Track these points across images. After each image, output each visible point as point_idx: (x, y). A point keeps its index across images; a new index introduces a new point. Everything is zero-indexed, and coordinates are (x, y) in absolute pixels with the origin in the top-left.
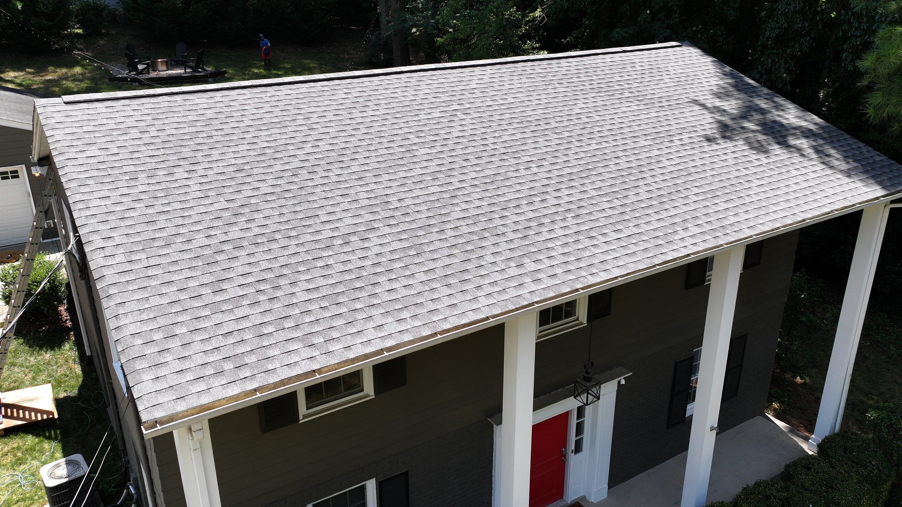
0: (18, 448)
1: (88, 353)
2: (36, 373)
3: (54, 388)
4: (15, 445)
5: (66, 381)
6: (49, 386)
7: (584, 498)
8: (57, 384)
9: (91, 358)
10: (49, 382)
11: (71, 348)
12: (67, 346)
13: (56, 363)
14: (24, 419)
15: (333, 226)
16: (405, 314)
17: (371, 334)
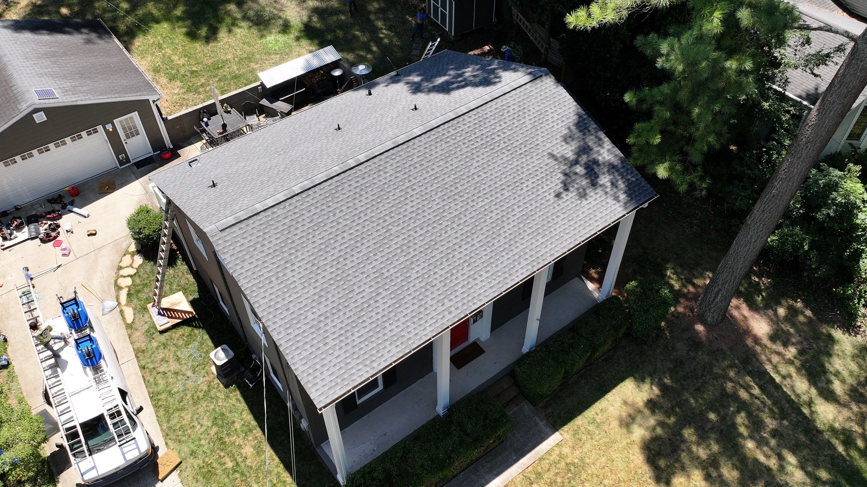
0: (183, 335)
1: (195, 269)
2: (171, 285)
3: (184, 293)
4: (181, 333)
5: (188, 288)
6: (181, 293)
7: (478, 339)
8: (185, 291)
9: (197, 271)
10: (180, 290)
11: (182, 264)
12: (179, 262)
13: (178, 276)
14: (179, 318)
15: (361, 296)
16: (398, 343)
17: (387, 356)
